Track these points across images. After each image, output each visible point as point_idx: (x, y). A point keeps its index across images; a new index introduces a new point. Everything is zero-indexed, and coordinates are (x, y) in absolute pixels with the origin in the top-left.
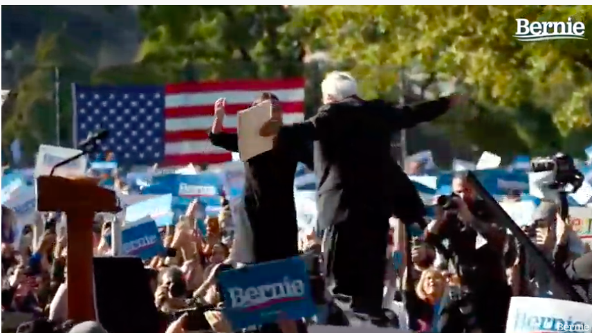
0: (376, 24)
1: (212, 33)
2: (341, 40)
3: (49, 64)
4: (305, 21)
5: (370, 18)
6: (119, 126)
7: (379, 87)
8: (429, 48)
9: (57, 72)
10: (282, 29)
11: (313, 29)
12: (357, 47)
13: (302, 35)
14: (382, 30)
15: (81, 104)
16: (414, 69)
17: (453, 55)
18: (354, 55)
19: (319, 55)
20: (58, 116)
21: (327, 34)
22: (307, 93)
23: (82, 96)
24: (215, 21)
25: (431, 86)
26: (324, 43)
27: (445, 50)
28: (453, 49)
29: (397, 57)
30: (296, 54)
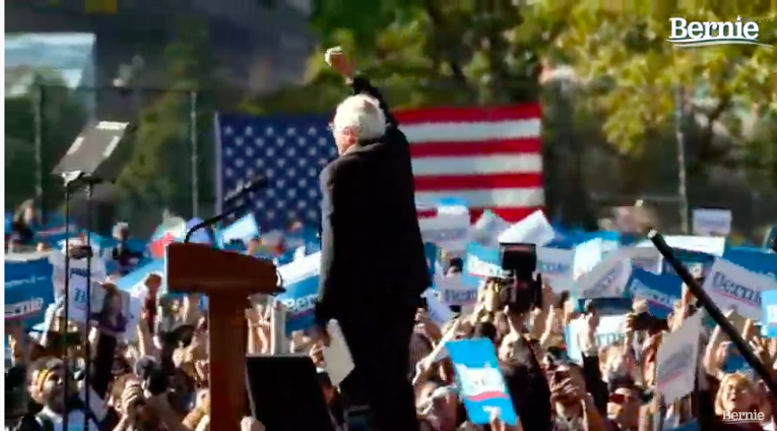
0: (643, 27)
1: (412, 41)
2: (593, 51)
3: (183, 84)
4: (542, 24)
5: (633, 18)
6: (280, 173)
7: (648, 117)
8: (720, 62)
9: (194, 95)
10: (510, 35)
11: (554, 36)
12: (616, 60)
13: (538, 44)
14: (651, 35)
15: (227, 142)
16: (700, 91)
17: (753, 71)
18: (611, 72)
19: (563, 72)
20: (194, 158)
21: (573, 42)
22: (546, 125)
23: (229, 130)
24: (414, 25)
25: (724, 115)
26: (569, 53)
27: (741, 64)
28: (753, 62)
29: (672, 75)
30: (529, 71)
